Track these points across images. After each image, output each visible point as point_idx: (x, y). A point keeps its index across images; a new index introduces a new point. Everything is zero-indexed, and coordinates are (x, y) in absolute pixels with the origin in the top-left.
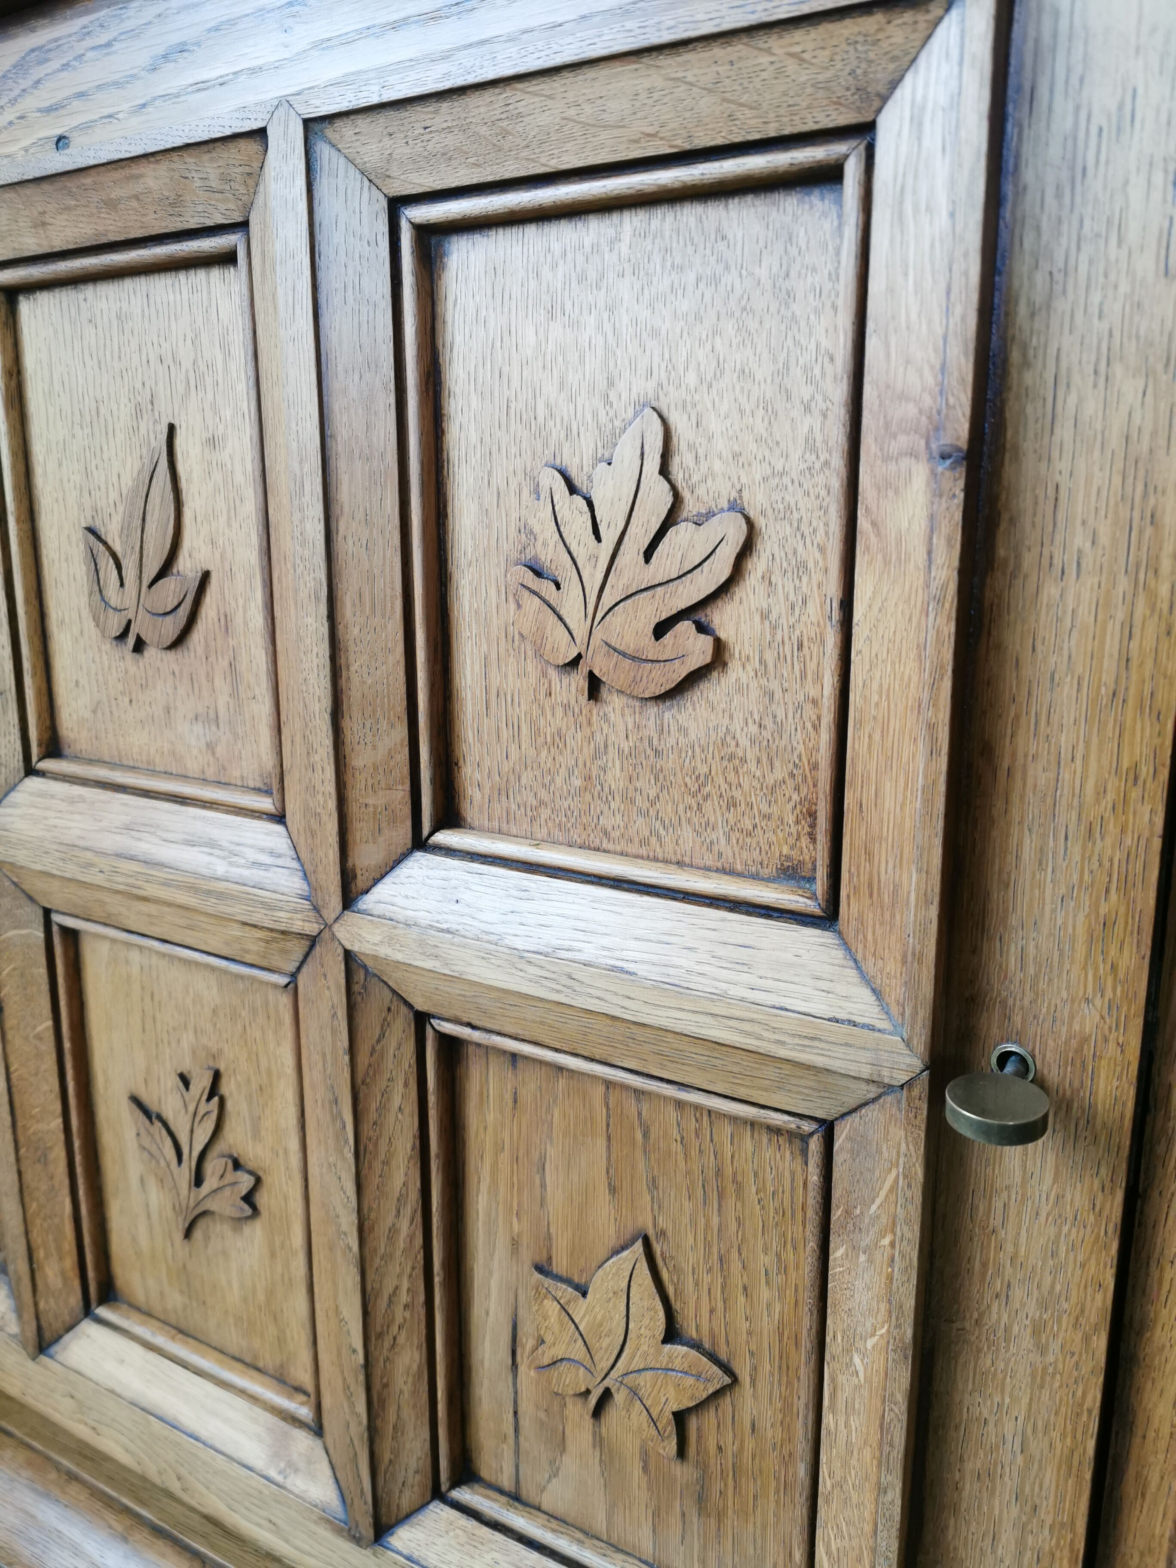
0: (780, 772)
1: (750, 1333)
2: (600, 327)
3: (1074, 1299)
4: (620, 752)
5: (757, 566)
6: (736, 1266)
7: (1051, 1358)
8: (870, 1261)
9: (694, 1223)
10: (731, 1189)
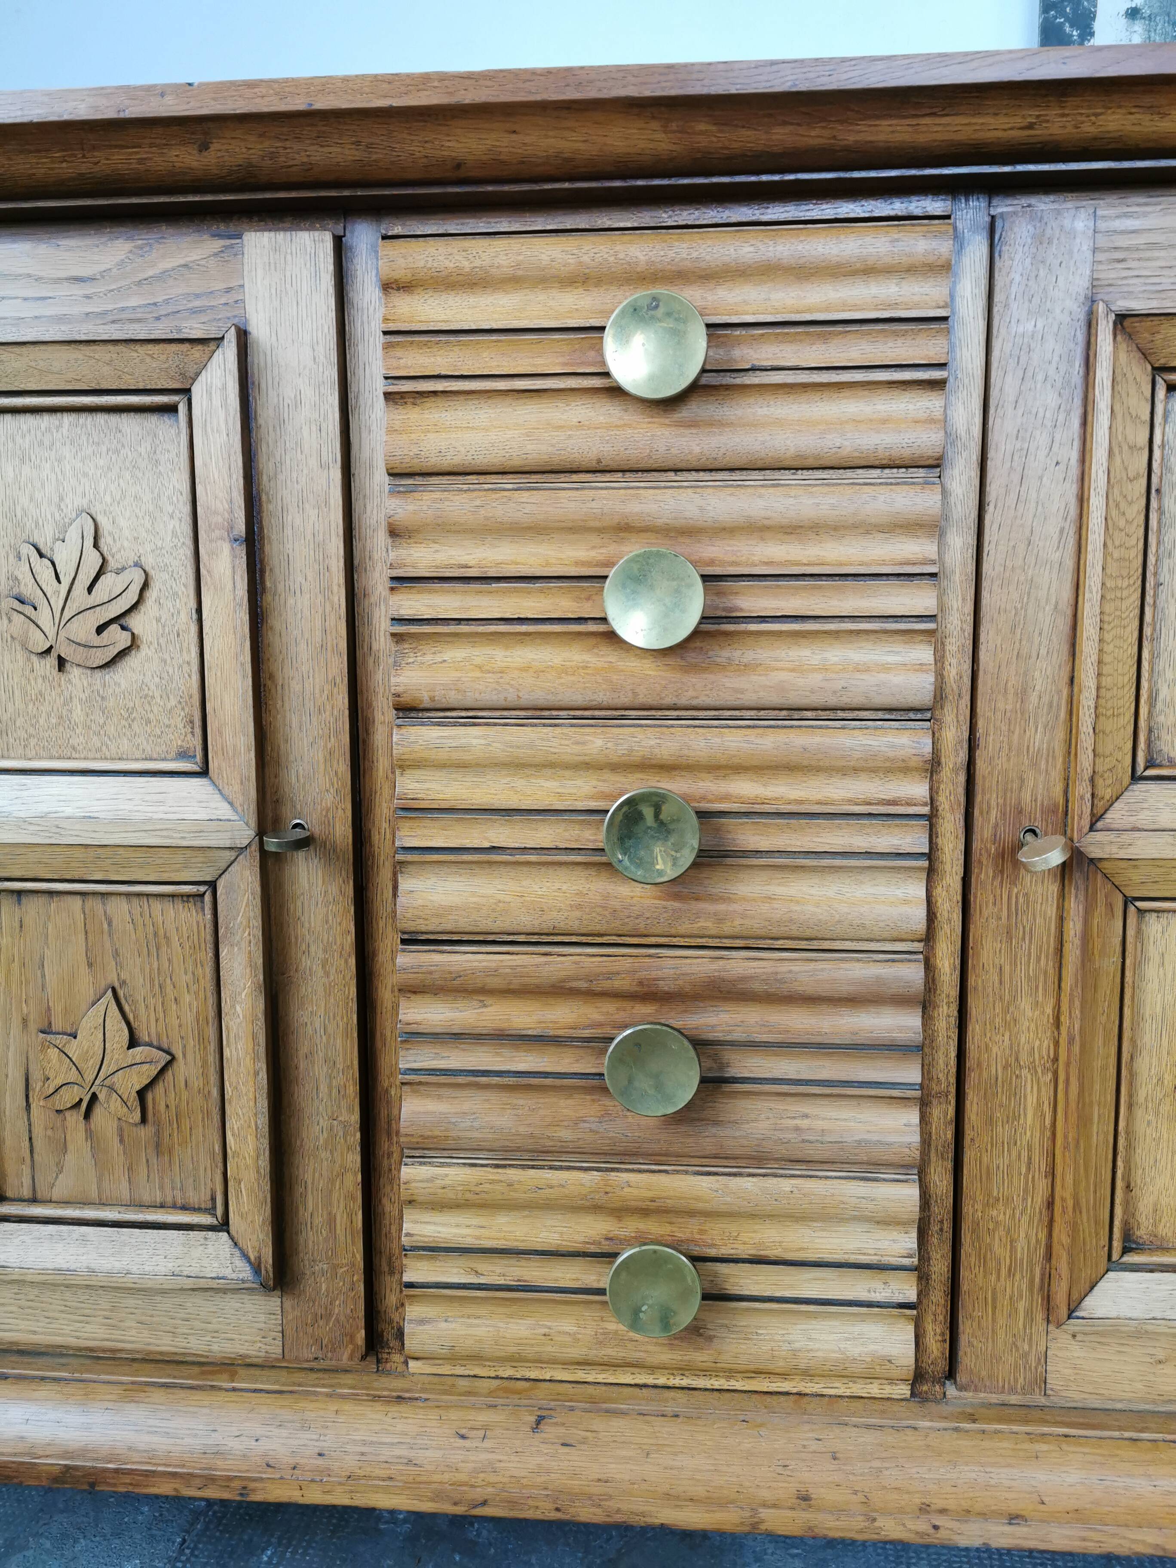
0: (173, 702)
1: (180, 1026)
2: (53, 469)
3: (338, 943)
4: (80, 700)
5: (152, 595)
6: (169, 988)
7: (332, 978)
8: (240, 949)
9: (142, 970)
10: (163, 941)
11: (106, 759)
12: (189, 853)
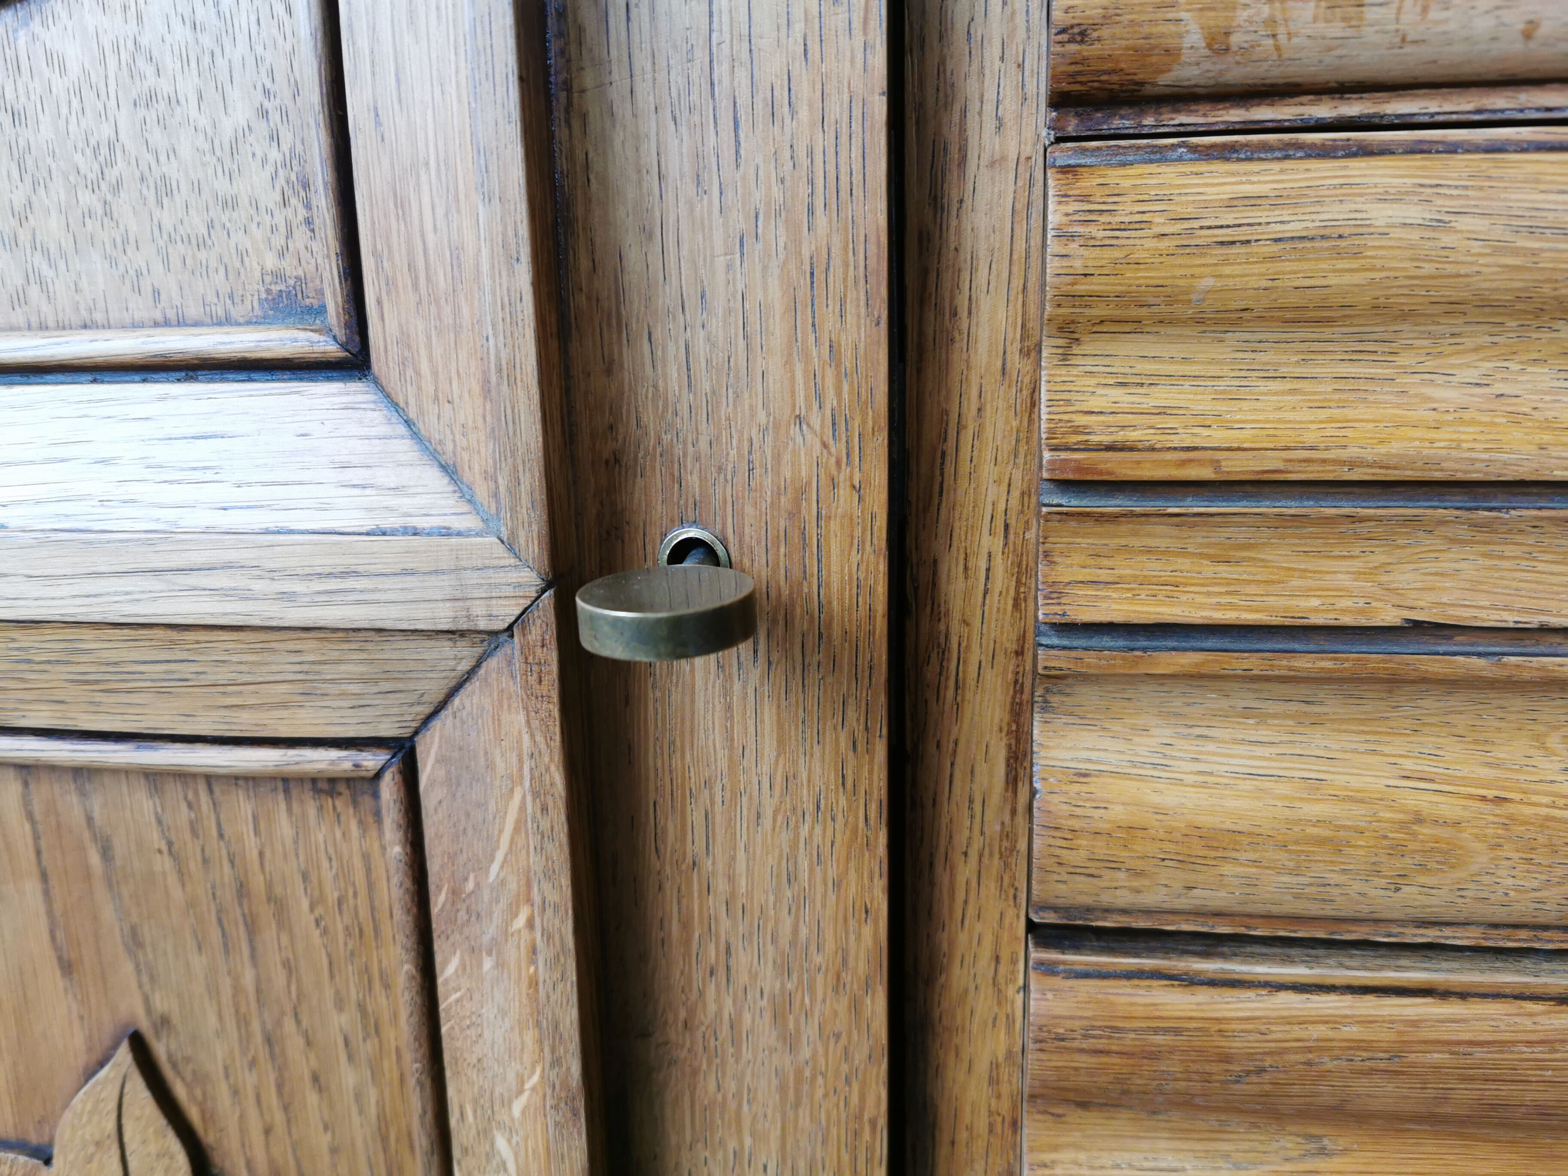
0: (240, 112)
1: (334, 1150)
3: (830, 945)
6: (294, 1045)
7: (806, 1053)
8: (500, 965)
9: (213, 990)
10: (266, 913)
11: (43, 327)
12: (309, 646)
